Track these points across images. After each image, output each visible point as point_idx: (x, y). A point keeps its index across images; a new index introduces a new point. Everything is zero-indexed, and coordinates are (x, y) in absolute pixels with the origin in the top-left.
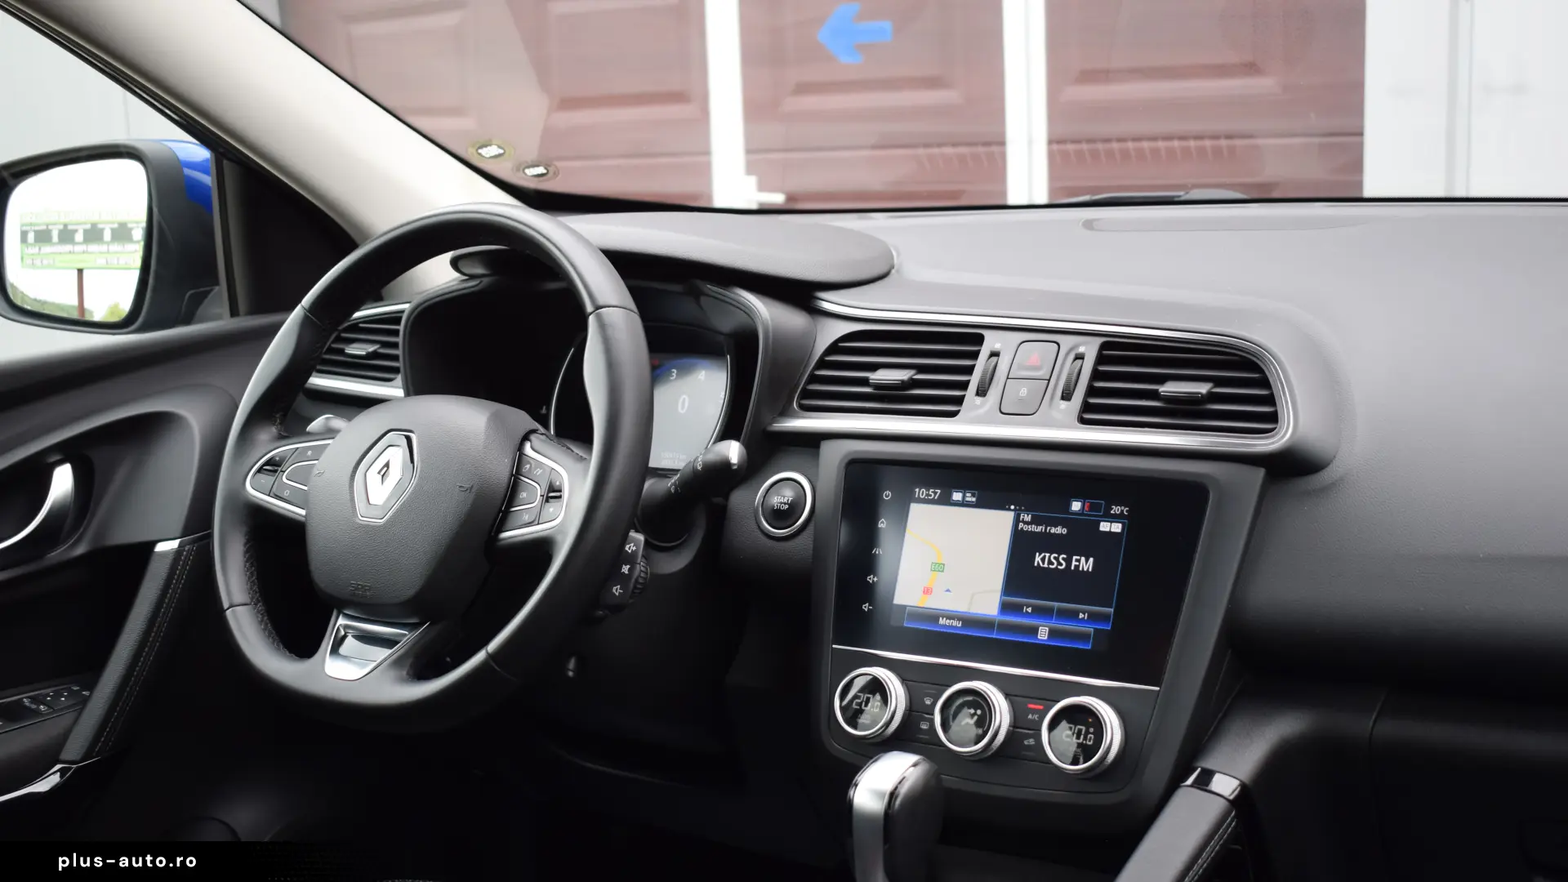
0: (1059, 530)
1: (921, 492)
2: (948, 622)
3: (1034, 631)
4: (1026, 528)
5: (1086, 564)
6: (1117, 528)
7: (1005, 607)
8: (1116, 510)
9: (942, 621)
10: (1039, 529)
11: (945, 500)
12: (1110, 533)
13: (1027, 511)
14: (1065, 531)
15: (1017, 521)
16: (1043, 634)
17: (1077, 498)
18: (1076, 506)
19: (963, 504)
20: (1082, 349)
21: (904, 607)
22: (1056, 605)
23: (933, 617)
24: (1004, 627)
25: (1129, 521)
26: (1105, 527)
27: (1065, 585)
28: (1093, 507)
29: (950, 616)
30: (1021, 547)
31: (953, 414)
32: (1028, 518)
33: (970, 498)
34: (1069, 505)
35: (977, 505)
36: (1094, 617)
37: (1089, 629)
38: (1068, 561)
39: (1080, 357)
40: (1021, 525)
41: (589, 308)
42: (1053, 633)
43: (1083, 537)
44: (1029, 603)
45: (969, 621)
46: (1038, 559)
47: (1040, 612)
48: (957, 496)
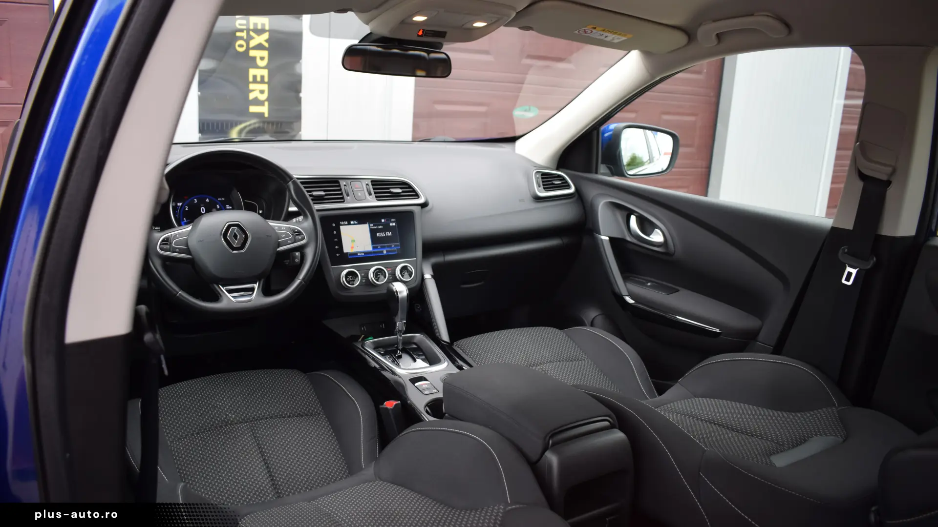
0: (381, 227)
1: (342, 223)
2: (360, 254)
3: (383, 252)
4: (373, 228)
5: (390, 234)
6: (394, 224)
7: (374, 248)
8: (393, 220)
9: (359, 254)
10: (376, 227)
11: (349, 224)
12: (393, 226)
13: (372, 223)
14: (382, 227)
15: (370, 226)
16: (385, 252)
17: (383, 218)
18: (383, 221)
19: (354, 224)
20: (367, 183)
21: (347, 253)
22: (386, 245)
23: (355, 254)
24: (375, 253)
25: (396, 222)
26: (391, 224)
27: (386, 240)
28: (387, 220)
29: (360, 253)
30: (373, 233)
31: (343, 202)
32: (372, 225)
33: (356, 222)
34: (381, 221)
35: (358, 224)
36: (395, 246)
37: (395, 249)
38: (385, 234)
39: (367, 185)
40: (371, 227)
41: (289, 179)
42: (387, 252)
43: (387, 228)
44: (379, 246)
45: (366, 253)
46: (378, 235)
47: (382, 247)
48: (352, 222)
